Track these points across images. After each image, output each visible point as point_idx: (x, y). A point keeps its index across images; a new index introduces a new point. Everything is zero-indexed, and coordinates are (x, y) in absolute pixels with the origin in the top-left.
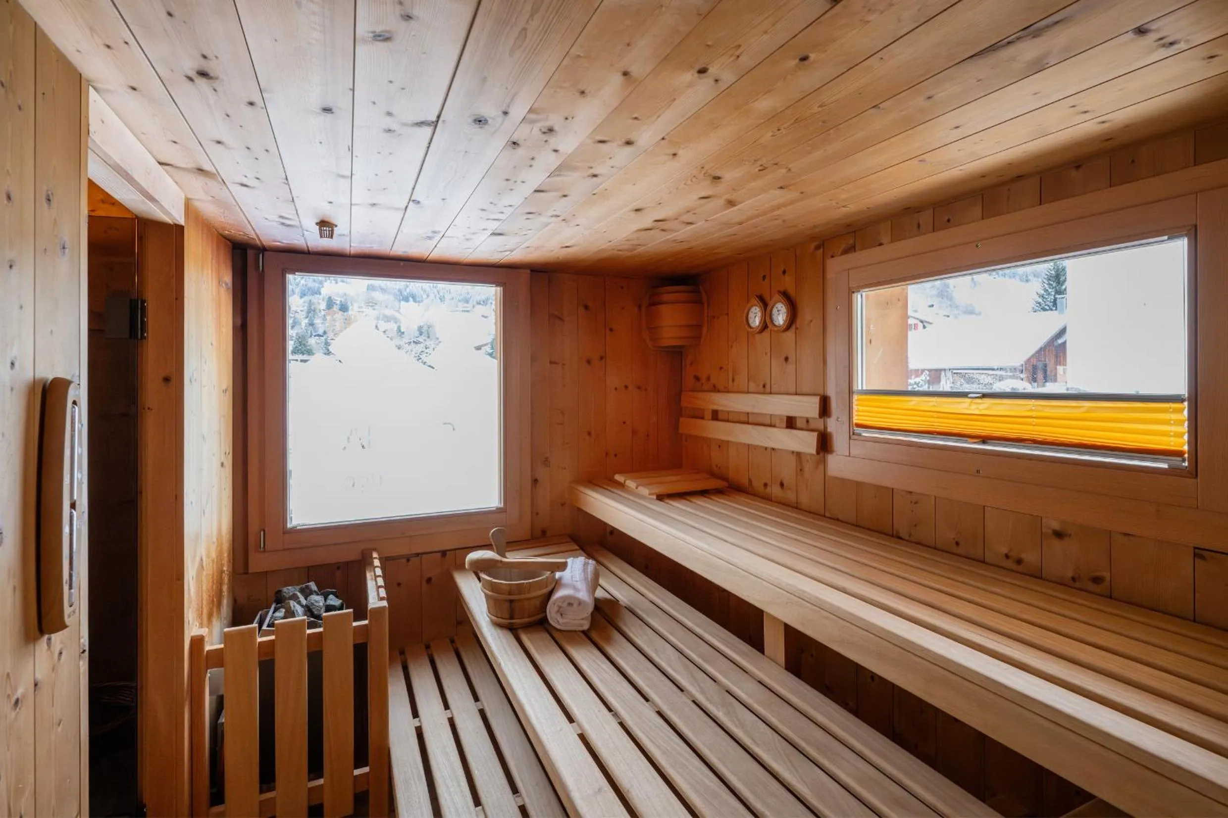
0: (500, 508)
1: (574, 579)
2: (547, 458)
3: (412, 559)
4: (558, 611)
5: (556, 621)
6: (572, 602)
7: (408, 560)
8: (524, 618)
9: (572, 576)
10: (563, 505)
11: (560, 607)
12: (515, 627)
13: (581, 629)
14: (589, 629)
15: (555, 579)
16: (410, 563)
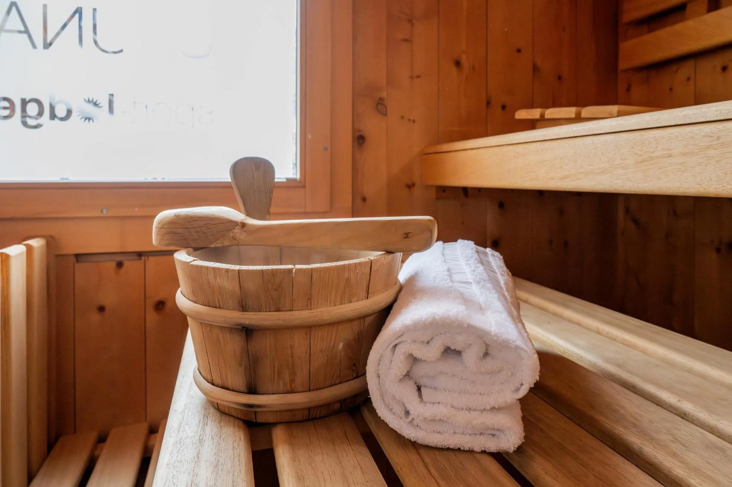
0: (294, 180)
1: (456, 277)
2: (381, 99)
3: (128, 264)
4: (408, 375)
5: (400, 411)
6: (458, 343)
7: (120, 265)
8: (292, 391)
9: (449, 270)
10: (410, 186)
11: (414, 360)
12: (261, 419)
13: (493, 446)
14: (520, 450)
15: (397, 280)
16: (123, 270)
